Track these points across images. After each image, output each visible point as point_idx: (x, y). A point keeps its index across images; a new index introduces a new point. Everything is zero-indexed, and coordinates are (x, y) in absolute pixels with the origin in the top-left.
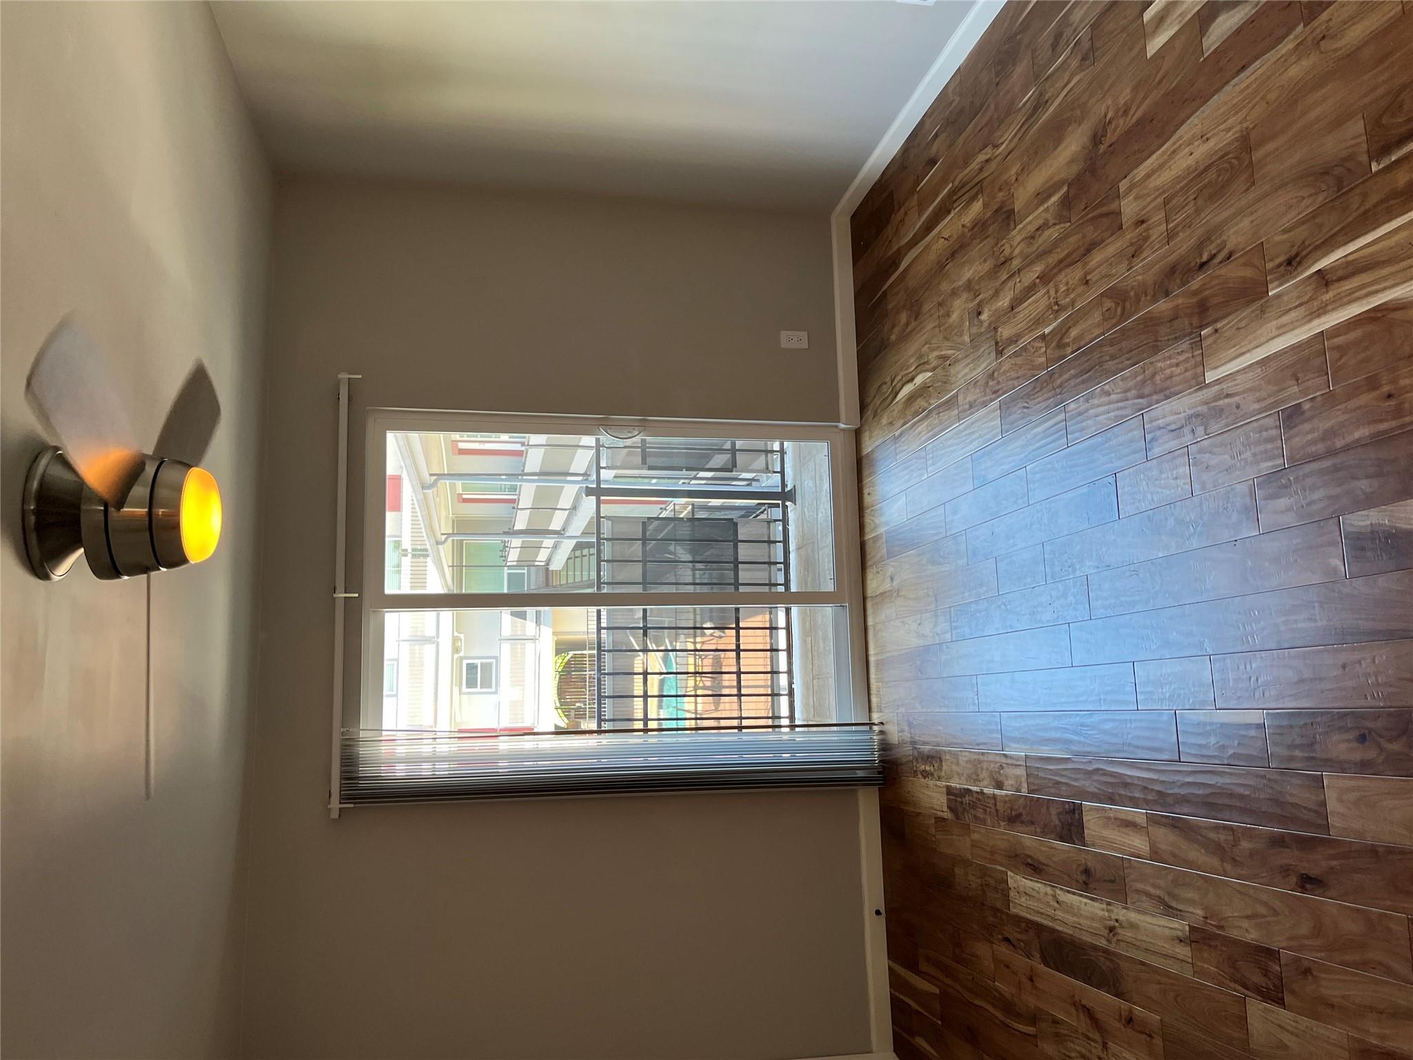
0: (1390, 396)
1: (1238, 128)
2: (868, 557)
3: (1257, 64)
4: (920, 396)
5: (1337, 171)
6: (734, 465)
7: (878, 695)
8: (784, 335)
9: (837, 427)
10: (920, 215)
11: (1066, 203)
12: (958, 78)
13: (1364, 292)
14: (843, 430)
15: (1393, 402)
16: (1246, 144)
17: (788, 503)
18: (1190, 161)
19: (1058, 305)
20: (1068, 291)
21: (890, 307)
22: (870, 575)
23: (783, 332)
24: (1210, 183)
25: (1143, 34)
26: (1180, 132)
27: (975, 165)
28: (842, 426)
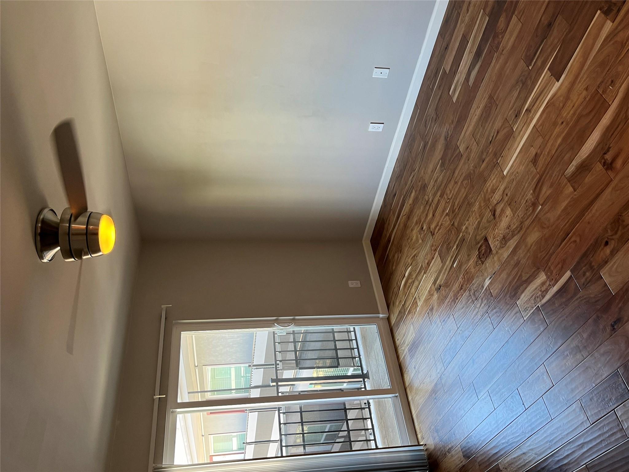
0: (562, 123)
1: (487, 95)
2: (403, 368)
3: (487, 74)
4: (409, 279)
5: (520, 79)
6: (339, 364)
7: (421, 432)
8: (350, 282)
9: (378, 317)
10: (394, 216)
11: (443, 165)
12: (397, 162)
13: (541, 102)
14: (382, 319)
15: (564, 123)
16: (491, 97)
17: (366, 380)
18: (476, 117)
19: (449, 199)
20: (451, 192)
21: (390, 258)
22: (405, 376)
23: (349, 281)
24: (484, 117)
25: (451, 98)
26: (471, 112)
27: (409, 182)
28: (381, 316)
